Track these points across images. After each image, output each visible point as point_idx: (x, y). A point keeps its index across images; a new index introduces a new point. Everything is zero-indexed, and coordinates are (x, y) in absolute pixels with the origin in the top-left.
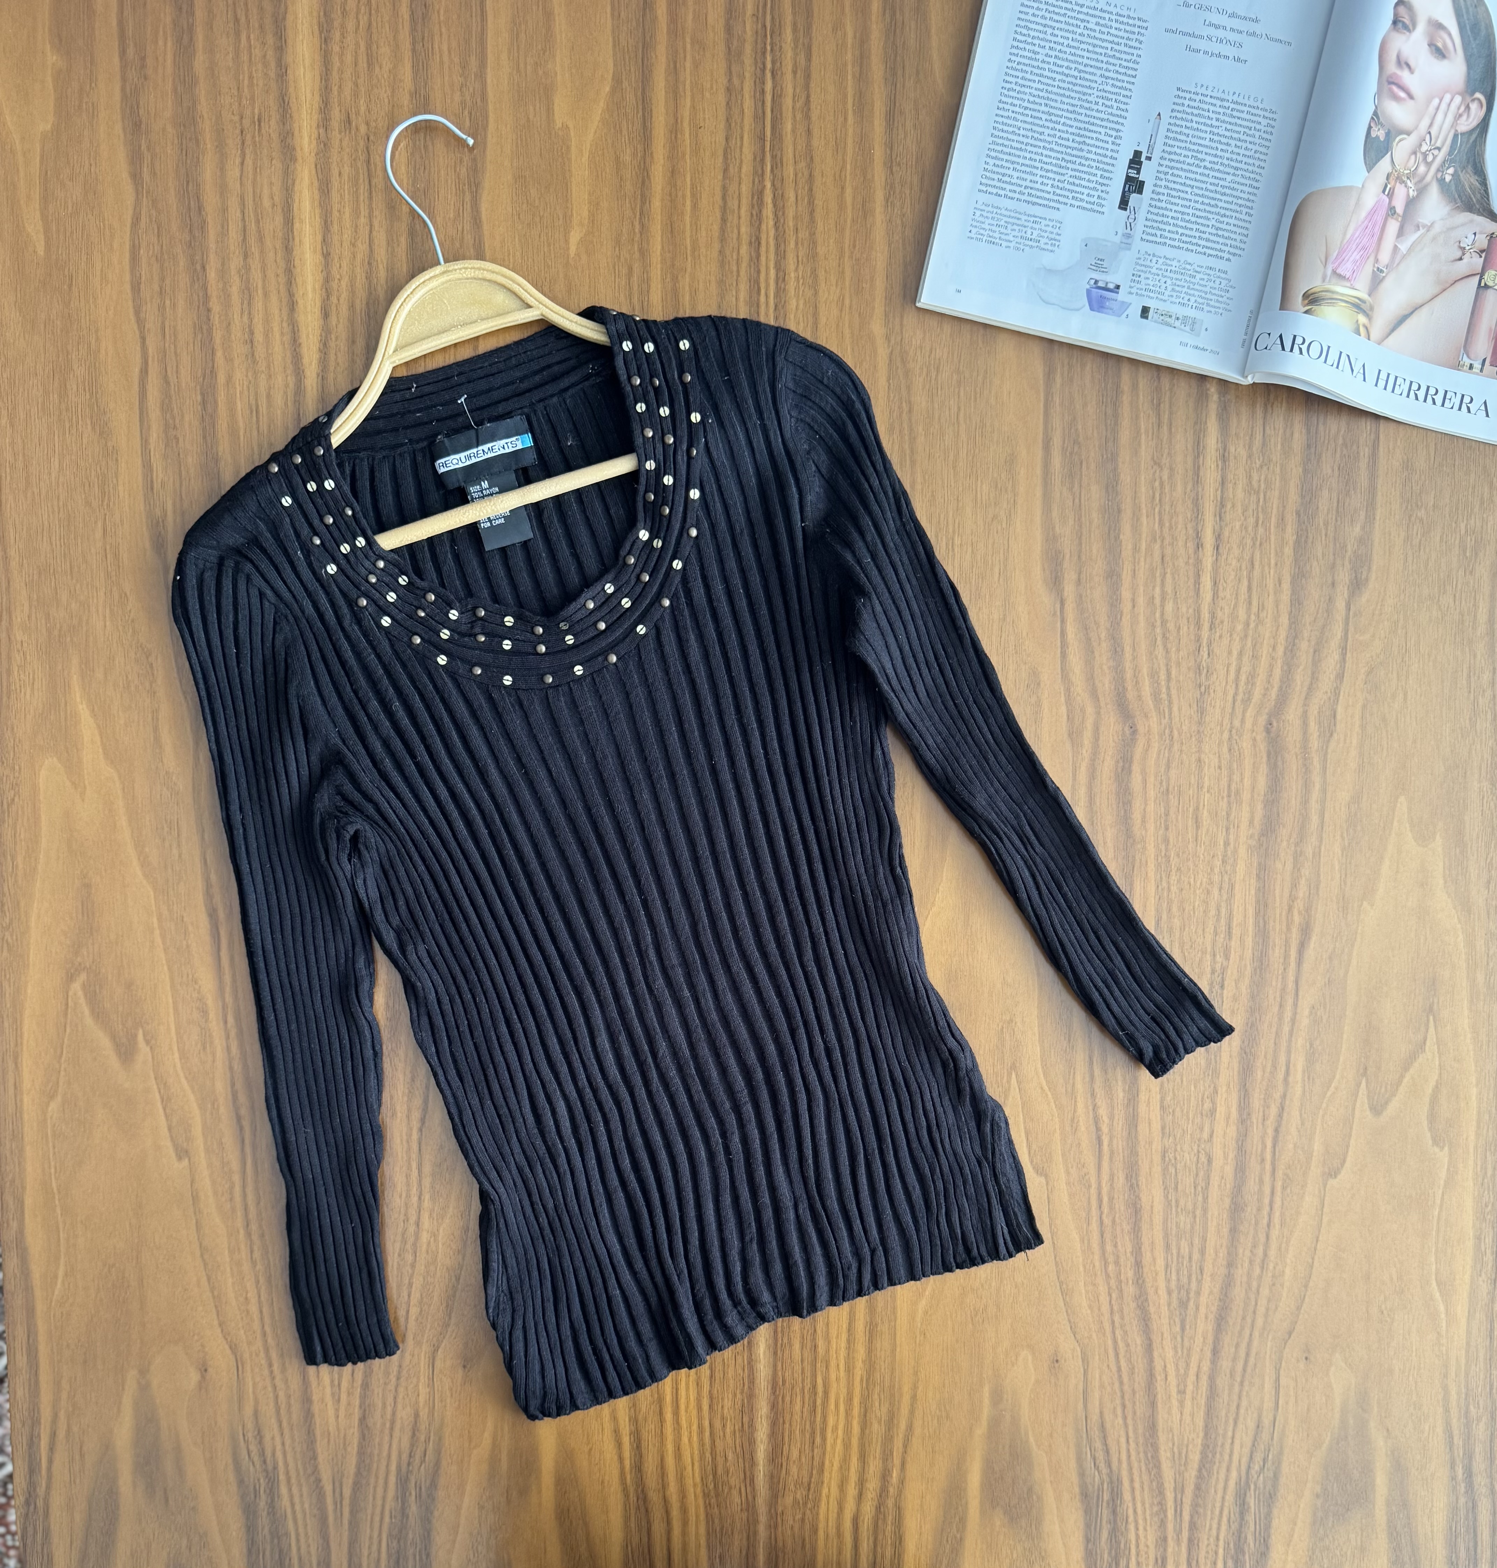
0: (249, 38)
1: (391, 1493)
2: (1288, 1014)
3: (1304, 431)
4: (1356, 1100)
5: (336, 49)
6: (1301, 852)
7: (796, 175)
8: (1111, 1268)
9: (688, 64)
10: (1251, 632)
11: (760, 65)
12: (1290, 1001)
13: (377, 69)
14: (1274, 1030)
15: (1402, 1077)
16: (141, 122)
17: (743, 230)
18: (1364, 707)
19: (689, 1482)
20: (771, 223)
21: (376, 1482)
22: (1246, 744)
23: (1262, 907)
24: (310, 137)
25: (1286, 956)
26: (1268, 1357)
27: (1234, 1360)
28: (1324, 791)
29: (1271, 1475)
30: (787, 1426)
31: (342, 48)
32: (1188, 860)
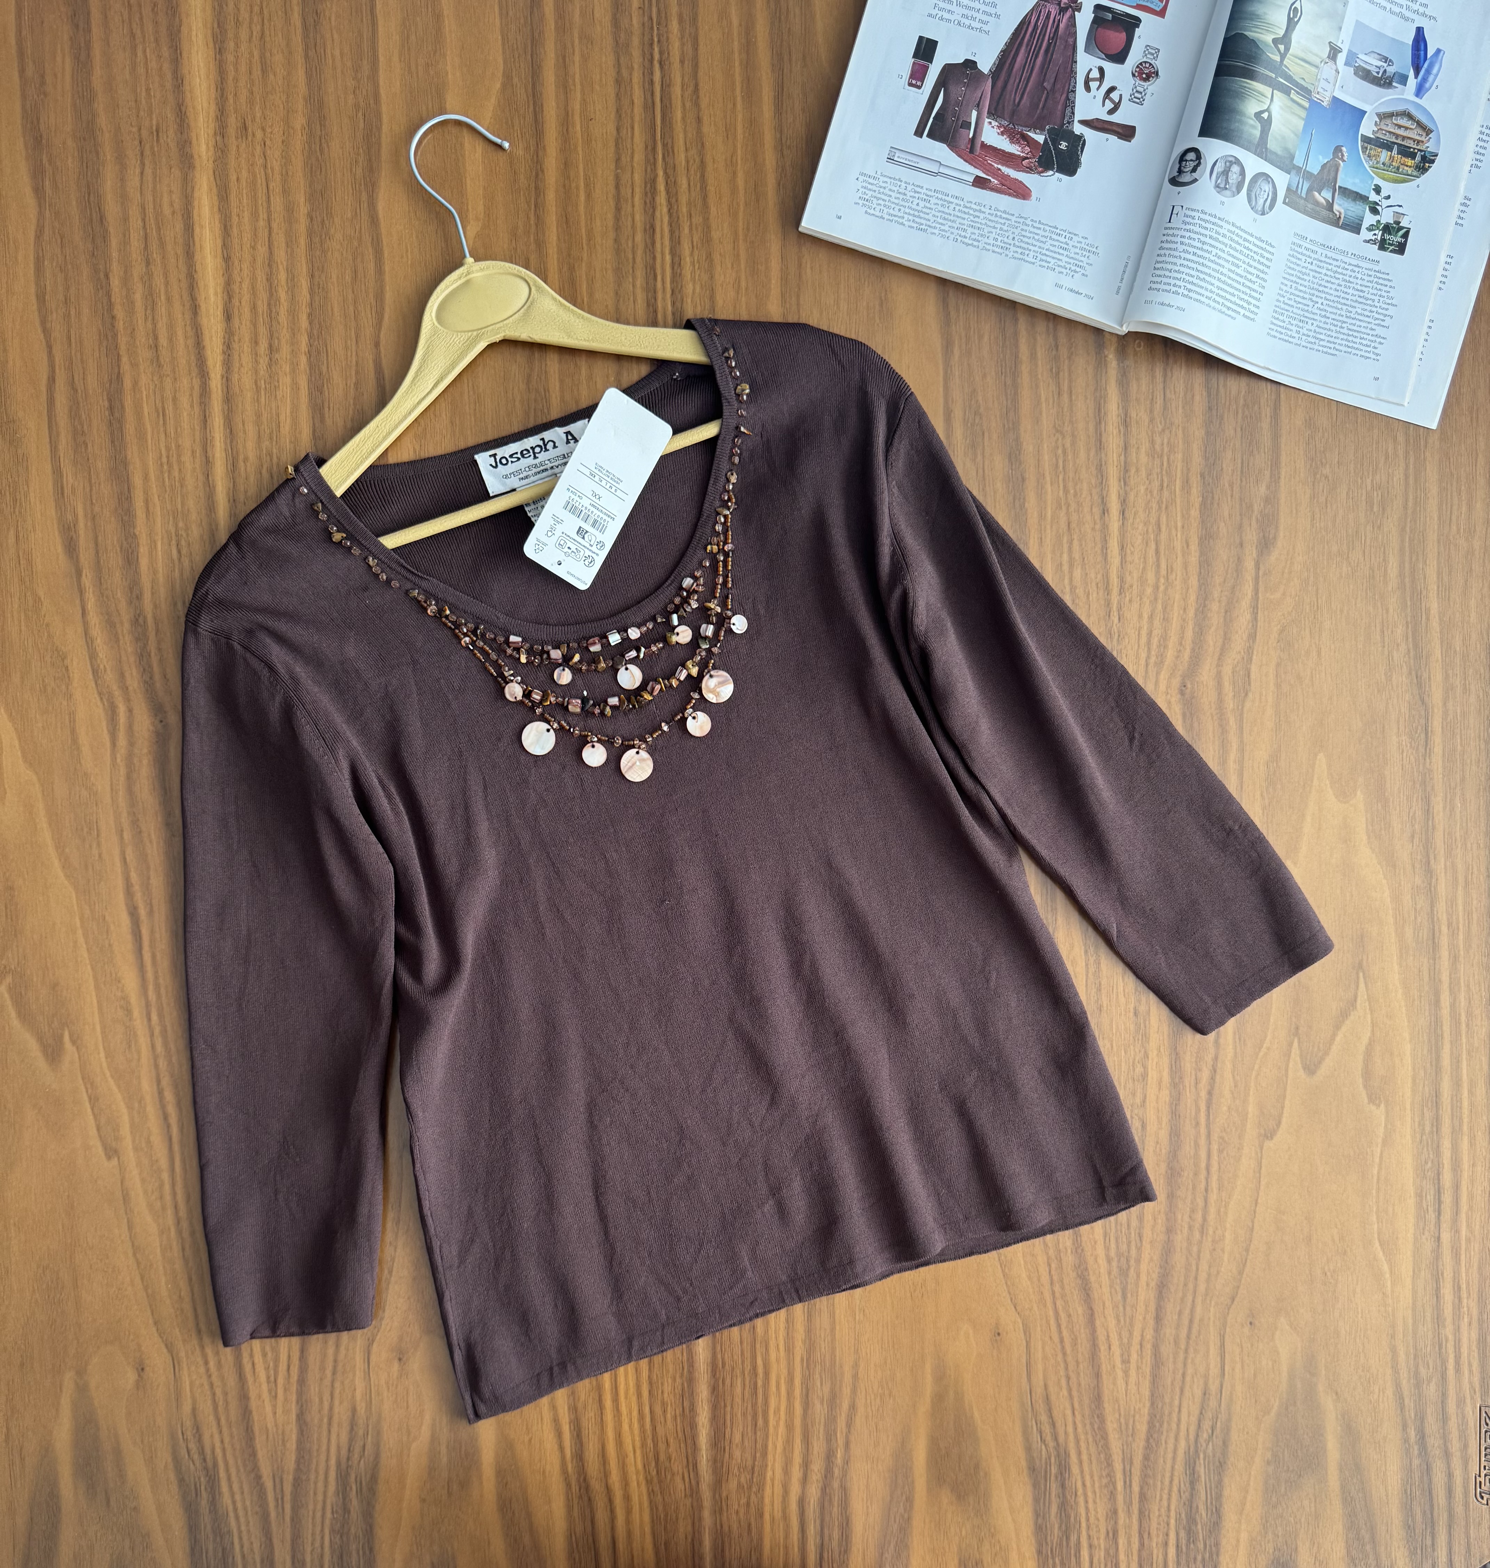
0: (144, 51)
1: (332, 1488)
3: (1205, 394)
5: (230, 58)
7: (688, 162)
9: (577, 58)
10: (1160, 595)
11: (648, 56)
13: (271, 76)
15: (1334, 1035)
16: (41, 136)
17: (638, 217)
18: (1278, 665)
19: (631, 1470)
20: (665, 210)
21: (317, 1477)
27: (1178, 1327)
28: (1242, 750)
30: (728, 1409)
31: (237, 58)
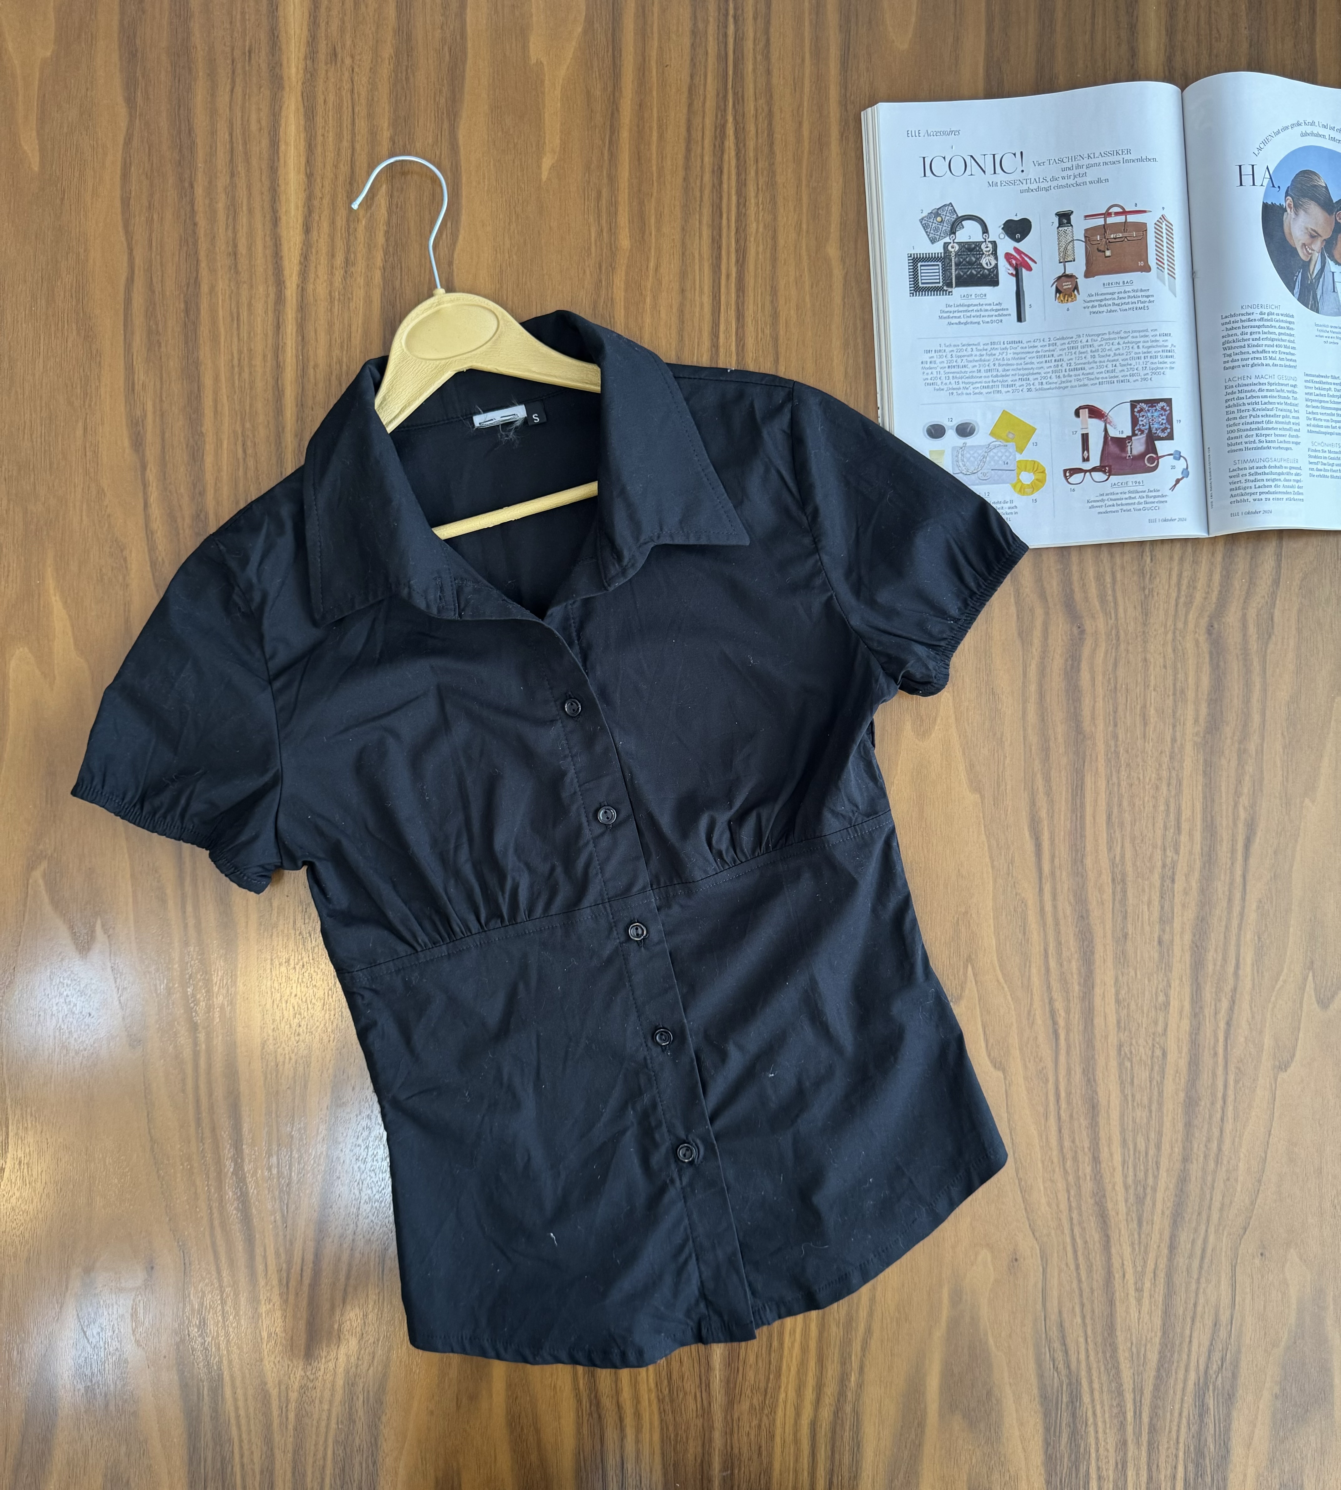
2: (1237, 909)
4: (1303, 994)
6: (1245, 751)
8: (1069, 1163)
12: (1238, 895)
14: (1224, 923)
22: (1189, 645)
23: (1209, 803)
24: (298, 69)
25: (1233, 851)
26: (1223, 1254)
29: (1230, 1374)
32: (1137, 756)
